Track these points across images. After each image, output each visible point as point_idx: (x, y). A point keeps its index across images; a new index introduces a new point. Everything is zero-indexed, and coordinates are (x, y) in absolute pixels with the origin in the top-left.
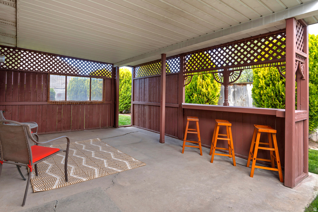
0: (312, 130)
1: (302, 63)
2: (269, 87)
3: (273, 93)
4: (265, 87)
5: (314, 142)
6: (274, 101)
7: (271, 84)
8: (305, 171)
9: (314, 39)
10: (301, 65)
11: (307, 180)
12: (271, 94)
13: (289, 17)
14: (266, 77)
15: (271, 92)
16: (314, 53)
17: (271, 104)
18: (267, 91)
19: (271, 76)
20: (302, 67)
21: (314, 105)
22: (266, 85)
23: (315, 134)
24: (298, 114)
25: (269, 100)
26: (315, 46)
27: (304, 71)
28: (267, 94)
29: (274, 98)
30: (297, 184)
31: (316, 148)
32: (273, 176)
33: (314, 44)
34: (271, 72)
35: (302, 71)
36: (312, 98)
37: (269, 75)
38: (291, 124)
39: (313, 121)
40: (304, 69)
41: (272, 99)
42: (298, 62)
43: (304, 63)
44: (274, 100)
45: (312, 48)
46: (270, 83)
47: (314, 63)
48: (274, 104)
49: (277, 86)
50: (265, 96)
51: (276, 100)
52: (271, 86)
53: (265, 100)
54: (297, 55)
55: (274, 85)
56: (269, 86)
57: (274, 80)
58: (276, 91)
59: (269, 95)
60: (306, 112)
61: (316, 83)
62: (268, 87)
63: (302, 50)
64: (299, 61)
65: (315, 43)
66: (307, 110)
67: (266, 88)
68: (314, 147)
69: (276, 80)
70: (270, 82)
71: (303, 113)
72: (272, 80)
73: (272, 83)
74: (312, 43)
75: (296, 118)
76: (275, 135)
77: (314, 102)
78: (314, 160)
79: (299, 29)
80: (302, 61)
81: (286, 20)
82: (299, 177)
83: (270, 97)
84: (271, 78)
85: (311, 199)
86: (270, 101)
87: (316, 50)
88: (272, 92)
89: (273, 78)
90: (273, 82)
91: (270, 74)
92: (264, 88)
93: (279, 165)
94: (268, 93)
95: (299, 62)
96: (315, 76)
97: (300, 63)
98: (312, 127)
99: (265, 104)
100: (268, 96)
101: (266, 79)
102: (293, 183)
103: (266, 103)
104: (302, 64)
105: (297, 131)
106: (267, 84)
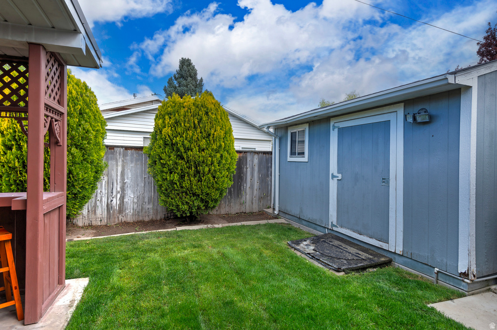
0: (76, 213)
1: (56, 121)
2: (11, 151)
3: (19, 162)
4: (4, 152)
5: (80, 227)
6: (19, 175)
7: (14, 147)
8: (60, 282)
9: (80, 86)
10: (55, 123)
11: (62, 294)
12: (15, 164)
13: (33, 41)
14: (5, 132)
15: (14, 160)
16: (79, 107)
17: (15, 181)
18: (6, 158)
19: (15, 132)
20: (57, 126)
21: (79, 179)
22: (6, 147)
23: (81, 217)
24: (48, 200)
25: (11, 174)
26: (81, 97)
27: (60, 133)
28: (7, 163)
29: (20, 171)
30: (46, 310)
31: (81, 236)
32: (7, 315)
33: (79, 93)
34: (15, 126)
35: (56, 132)
36: (76, 169)
37: (11, 131)
38: (36, 219)
39: (78, 201)
40: (60, 129)
41: (17, 172)
42: (50, 118)
43: (60, 121)
44: (21, 174)
45: (76, 98)
46: (13, 145)
47: (79, 120)
48: (20, 180)
49: (25, 151)
50: (4, 167)
51: (24, 174)
52: (14, 150)
53: (3, 174)
54: (48, 107)
55: (20, 148)
56: (11, 149)
57: (20, 140)
58: (23, 159)
59: (10, 165)
60: (62, 194)
61: (81, 148)
62: (9, 151)
63: (58, 100)
64: (50, 116)
65: (81, 92)
66: (63, 191)
67: (5, 154)
68: (79, 236)
69: (23, 140)
70: (13, 142)
71: (58, 196)
72: (15, 140)
73: (17, 144)
74: (77, 92)
75: (44, 208)
76: (10, 243)
77: (78, 174)
78: (75, 258)
79: (53, 66)
80: (56, 117)
81: (30, 44)
82: (50, 297)
83: (13, 168)
84: (15, 136)
85: (63, 326)
86: (12, 176)
87: (81, 103)
88: (16, 160)
89: (19, 136)
90: (19, 143)
91: (13, 129)
92: (2, 153)
93: (16, 293)
94: (9, 162)
95: (52, 118)
96: (80, 138)
97: (54, 120)
98: (77, 209)
99: (3, 181)
100: (10, 167)
101: (4, 137)
102: (38, 314)
103: (5, 180)
104: (57, 123)
105: (48, 226)
106: (7, 145)
